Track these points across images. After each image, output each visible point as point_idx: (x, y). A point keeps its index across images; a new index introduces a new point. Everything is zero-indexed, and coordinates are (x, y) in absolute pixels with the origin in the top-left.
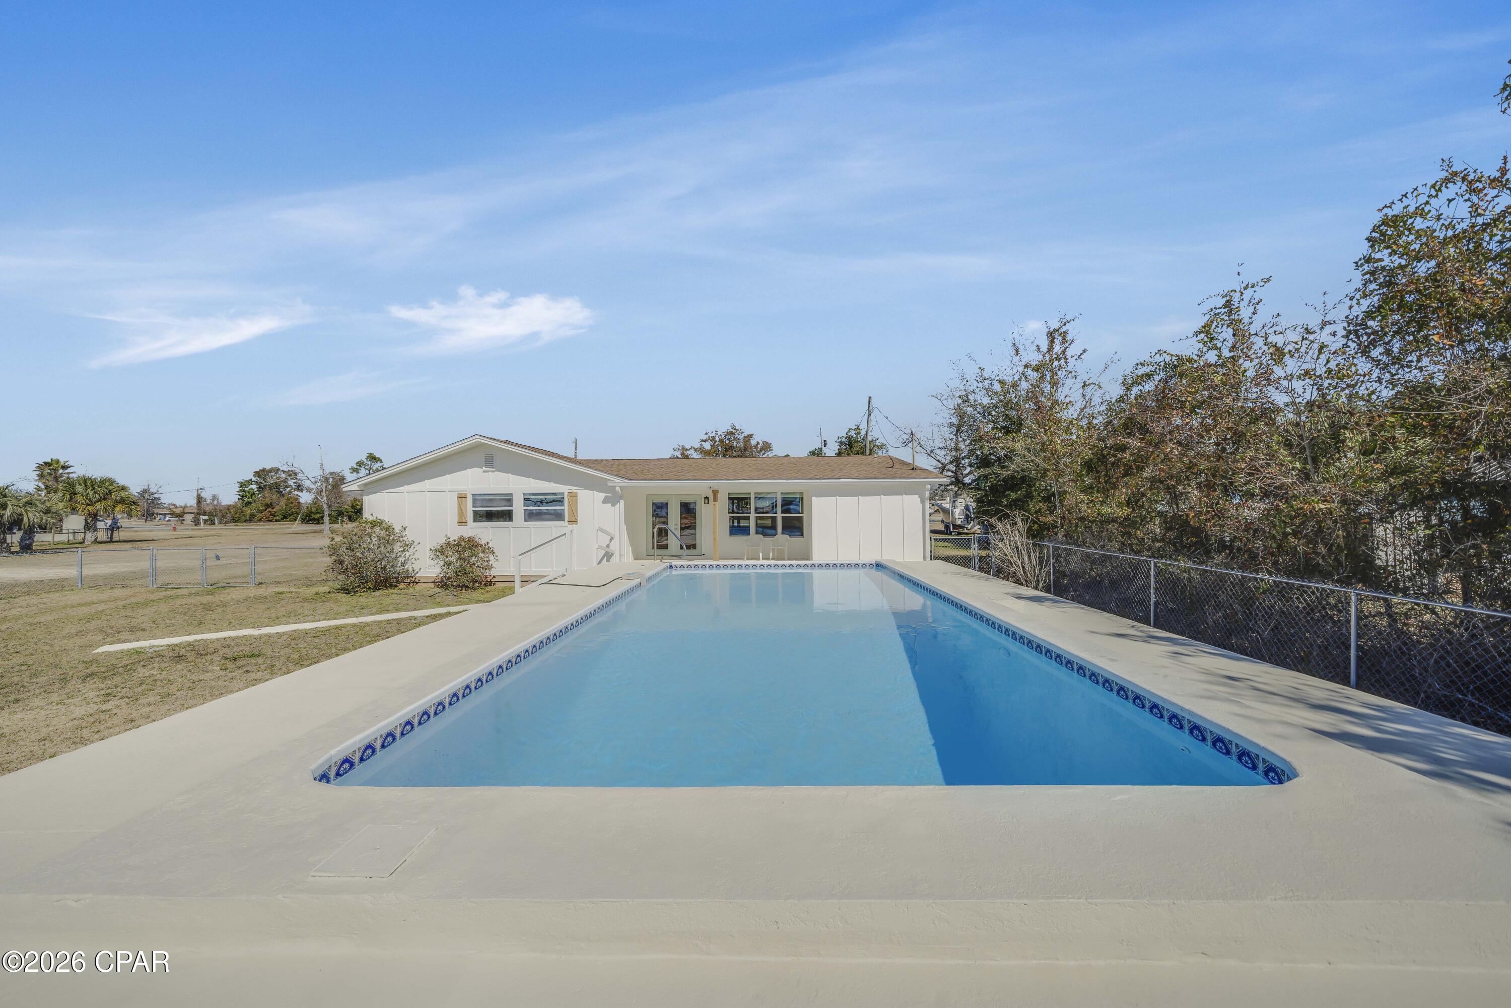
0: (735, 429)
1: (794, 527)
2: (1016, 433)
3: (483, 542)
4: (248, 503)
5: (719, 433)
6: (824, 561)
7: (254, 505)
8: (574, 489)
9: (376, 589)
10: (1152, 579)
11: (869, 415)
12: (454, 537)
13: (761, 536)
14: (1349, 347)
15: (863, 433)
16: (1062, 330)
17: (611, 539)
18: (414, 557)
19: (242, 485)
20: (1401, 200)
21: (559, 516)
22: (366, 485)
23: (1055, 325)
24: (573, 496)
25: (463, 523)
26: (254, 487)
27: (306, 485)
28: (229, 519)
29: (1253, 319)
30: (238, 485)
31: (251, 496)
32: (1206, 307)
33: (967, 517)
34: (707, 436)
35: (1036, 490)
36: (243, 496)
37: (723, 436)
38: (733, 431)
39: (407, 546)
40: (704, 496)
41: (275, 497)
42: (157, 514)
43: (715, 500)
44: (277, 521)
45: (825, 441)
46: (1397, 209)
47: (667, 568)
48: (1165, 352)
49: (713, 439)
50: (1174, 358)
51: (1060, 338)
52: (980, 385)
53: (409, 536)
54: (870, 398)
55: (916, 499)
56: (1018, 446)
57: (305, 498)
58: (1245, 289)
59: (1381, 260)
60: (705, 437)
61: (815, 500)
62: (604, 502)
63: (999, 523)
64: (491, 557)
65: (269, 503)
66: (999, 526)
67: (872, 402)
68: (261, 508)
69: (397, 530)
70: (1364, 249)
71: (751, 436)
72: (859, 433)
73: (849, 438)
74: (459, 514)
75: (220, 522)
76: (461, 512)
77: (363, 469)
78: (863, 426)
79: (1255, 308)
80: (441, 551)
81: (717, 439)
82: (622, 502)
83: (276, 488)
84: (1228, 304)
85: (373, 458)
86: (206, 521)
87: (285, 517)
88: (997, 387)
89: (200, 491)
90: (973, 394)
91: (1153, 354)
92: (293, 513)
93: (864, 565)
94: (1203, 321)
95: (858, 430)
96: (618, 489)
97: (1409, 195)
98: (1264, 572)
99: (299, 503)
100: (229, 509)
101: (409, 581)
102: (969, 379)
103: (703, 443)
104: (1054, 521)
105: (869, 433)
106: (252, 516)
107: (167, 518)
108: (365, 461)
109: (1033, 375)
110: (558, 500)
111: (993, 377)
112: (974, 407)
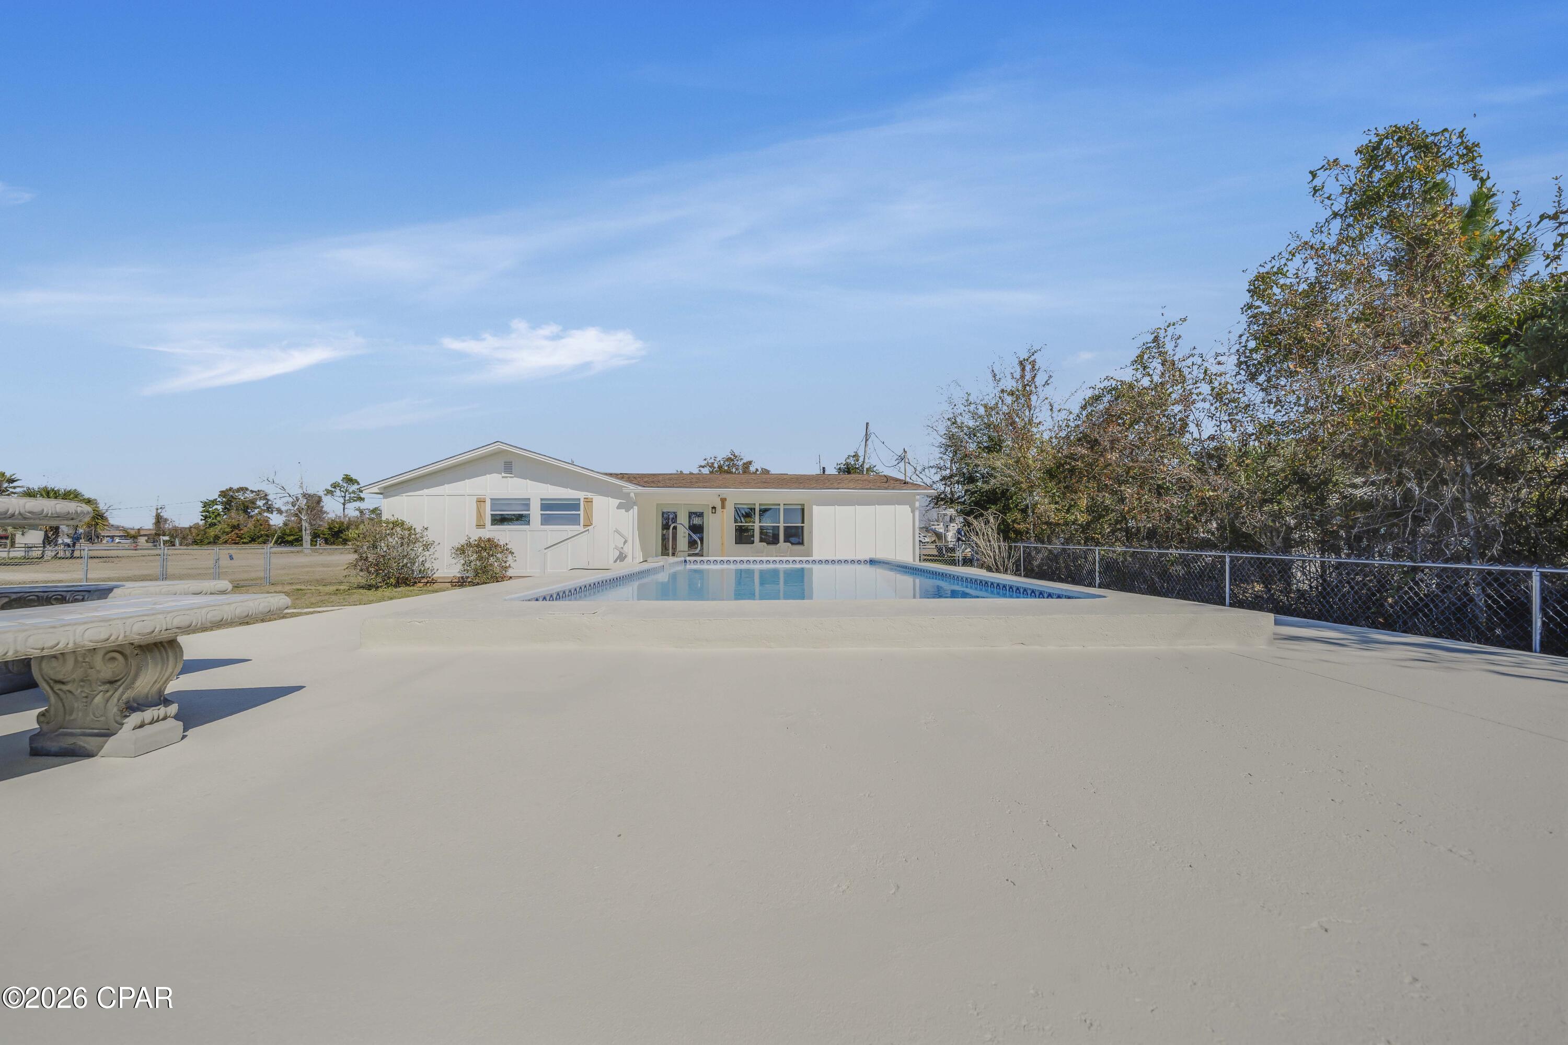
0: (734, 455)
1: (796, 536)
2: (997, 452)
3: (502, 543)
4: (212, 525)
5: (718, 460)
6: (823, 558)
7: (219, 527)
8: (589, 495)
9: (397, 585)
10: (1097, 564)
11: (867, 440)
12: (474, 538)
13: (765, 544)
14: (1240, 374)
15: (861, 459)
16: (1031, 359)
17: (625, 542)
18: (434, 557)
19: (206, 505)
20: (1270, 261)
21: (575, 520)
22: (385, 488)
23: (1024, 355)
24: (589, 501)
25: (480, 526)
26: (220, 507)
27: (277, 506)
28: (190, 541)
29: (1176, 351)
30: (201, 505)
31: (216, 516)
32: (1139, 342)
33: (959, 539)
34: (706, 462)
35: (1013, 503)
36: (206, 517)
37: (722, 462)
38: (732, 457)
39: (427, 547)
40: (711, 506)
41: (242, 517)
42: (104, 536)
43: (723, 507)
44: (244, 543)
45: (824, 468)
46: (1268, 268)
47: (681, 562)
48: (1112, 378)
49: (712, 466)
50: (1119, 383)
51: (1030, 366)
52: (966, 409)
53: (430, 536)
54: (867, 424)
55: (907, 508)
56: (998, 464)
57: (276, 520)
58: (1168, 327)
59: (1259, 307)
60: (704, 463)
61: (816, 509)
62: (618, 508)
63: (975, 521)
64: (510, 557)
65: (236, 524)
66: (975, 523)
67: (869, 427)
68: (227, 530)
69: (418, 530)
70: (1246, 298)
71: (750, 463)
72: (858, 461)
73: (847, 464)
74: (477, 517)
75: (181, 545)
76: (480, 515)
77: (338, 491)
78: (861, 453)
79: (1176, 343)
80: (461, 551)
81: (716, 465)
82: (636, 508)
83: (245, 508)
84: (1156, 339)
85: (349, 480)
86: (165, 542)
87: (253, 540)
88: (982, 411)
89: (159, 511)
90: (960, 417)
91: (1102, 380)
92: (262, 536)
93: (859, 562)
94: (1138, 352)
95: (856, 456)
96: (632, 495)
97: (1276, 258)
98: (1172, 548)
99: (269, 525)
100: (190, 531)
101: (426, 581)
102: (956, 403)
103: (701, 469)
104: (1027, 528)
105: (867, 461)
106: (217, 538)
107: (117, 540)
108: (341, 482)
109: (1009, 400)
110: (575, 506)
111: (978, 402)
112: (960, 427)
